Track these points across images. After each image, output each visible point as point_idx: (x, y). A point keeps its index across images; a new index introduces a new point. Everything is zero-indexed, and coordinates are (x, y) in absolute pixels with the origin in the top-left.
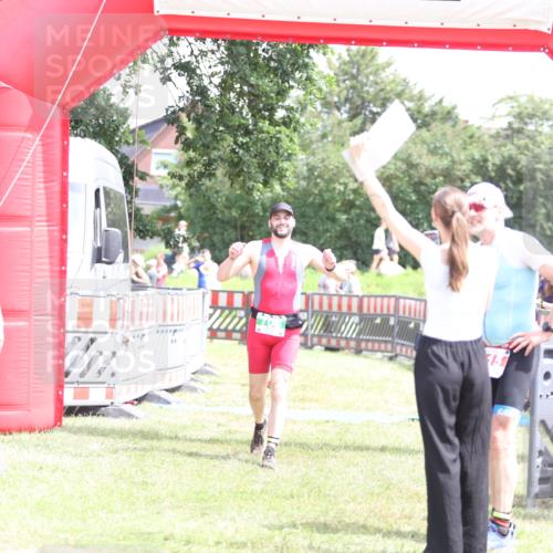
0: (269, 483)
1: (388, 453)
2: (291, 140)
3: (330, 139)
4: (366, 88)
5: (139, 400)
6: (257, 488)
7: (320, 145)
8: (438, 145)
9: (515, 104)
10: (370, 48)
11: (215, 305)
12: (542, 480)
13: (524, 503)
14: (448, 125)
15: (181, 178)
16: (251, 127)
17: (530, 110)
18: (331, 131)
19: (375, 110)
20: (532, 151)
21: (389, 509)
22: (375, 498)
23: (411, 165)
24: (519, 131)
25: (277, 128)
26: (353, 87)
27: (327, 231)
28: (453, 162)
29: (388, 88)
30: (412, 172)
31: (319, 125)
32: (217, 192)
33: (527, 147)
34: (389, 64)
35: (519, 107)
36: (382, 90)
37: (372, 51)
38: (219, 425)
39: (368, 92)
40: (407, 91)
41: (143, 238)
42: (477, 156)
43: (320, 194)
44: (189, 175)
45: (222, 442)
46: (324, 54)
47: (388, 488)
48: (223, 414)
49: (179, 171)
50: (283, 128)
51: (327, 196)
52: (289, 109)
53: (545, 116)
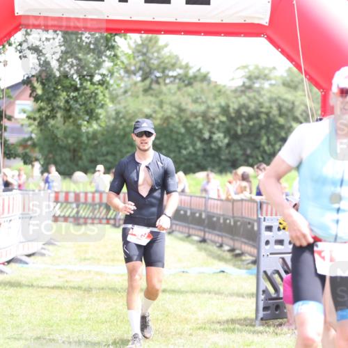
0: (91, 314)
1: (167, 294)
2: (104, 95)
3: (129, 93)
4: (152, 61)
5: (9, 262)
6: (84, 317)
7: (123, 97)
8: (198, 96)
9: (247, 70)
10: (154, 36)
11: (57, 200)
12: (265, 309)
13: (254, 323)
14: (205, 84)
15: (35, 119)
16: (78, 86)
17: (256, 74)
18: (130, 89)
19: (158, 75)
20: (258, 100)
21: (168, 329)
22: (159, 322)
23: (181, 110)
24: (250, 88)
25: (96, 86)
26: (144, 61)
27: (128, 152)
28: (208, 107)
29: (166, 61)
30: (182, 114)
31: (122, 85)
32: (57, 128)
33: (255, 98)
34: (166, 46)
35: (249, 71)
36: (163, 62)
37: (156, 37)
38: (59, 277)
39: (153, 64)
40: (178, 63)
41: (9, 158)
42: (223, 103)
43: (124, 129)
44: (40, 117)
45: (61, 288)
46: (126, 39)
47: (167, 316)
48: (62, 270)
49: (33, 115)
50: (99, 86)
51: (128, 130)
52: (103, 75)
53: (266, 77)
